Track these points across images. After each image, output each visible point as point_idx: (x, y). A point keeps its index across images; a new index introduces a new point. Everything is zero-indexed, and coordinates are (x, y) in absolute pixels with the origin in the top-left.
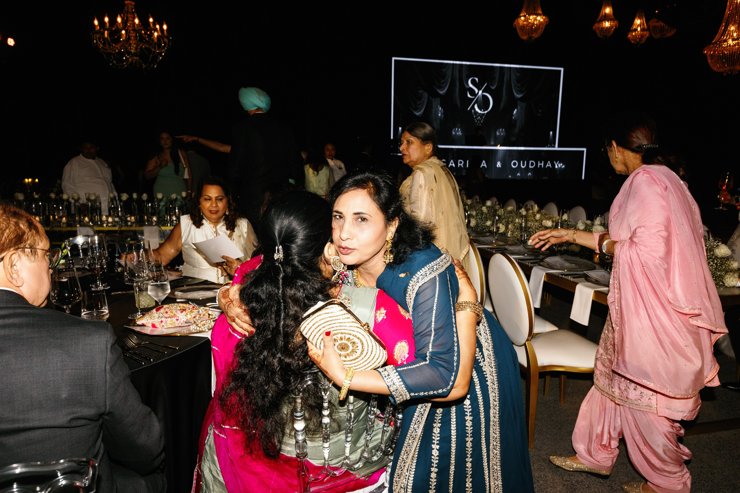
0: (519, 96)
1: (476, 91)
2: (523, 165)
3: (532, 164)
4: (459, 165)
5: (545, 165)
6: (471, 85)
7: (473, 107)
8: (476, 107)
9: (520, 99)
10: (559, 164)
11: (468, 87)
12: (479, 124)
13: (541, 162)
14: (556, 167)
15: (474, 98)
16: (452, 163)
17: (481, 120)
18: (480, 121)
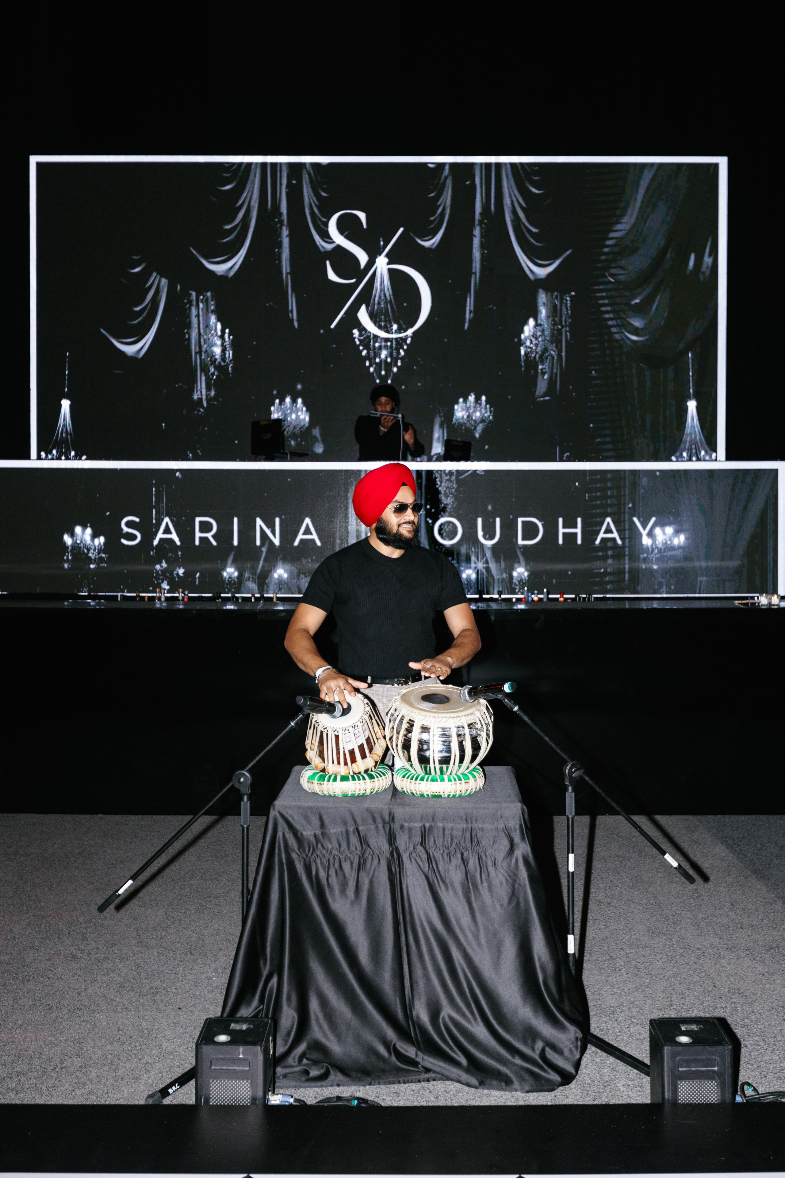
0: (542, 272)
1: (363, 257)
2: (489, 533)
3: (530, 531)
4: (198, 535)
5: (590, 533)
6: (339, 240)
7: (352, 321)
8: (363, 315)
9: (547, 283)
10: (658, 531)
11: (329, 247)
12: (384, 379)
13: (570, 523)
14: (646, 541)
15: (355, 286)
16: (167, 531)
17: (395, 360)
18: (388, 367)
